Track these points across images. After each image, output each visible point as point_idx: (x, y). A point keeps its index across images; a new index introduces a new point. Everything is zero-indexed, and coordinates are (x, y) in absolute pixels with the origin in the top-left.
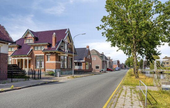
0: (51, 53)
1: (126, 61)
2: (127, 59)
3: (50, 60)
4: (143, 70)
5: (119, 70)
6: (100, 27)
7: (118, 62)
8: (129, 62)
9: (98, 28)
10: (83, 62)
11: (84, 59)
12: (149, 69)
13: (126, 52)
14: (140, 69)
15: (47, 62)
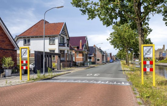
0: (79, 52)
1: (117, 53)
2: (119, 51)
3: (79, 56)
4: (133, 61)
5: (113, 62)
6: (109, 39)
7: (111, 54)
8: (120, 55)
9: (108, 40)
10: (92, 57)
11: (93, 54)
12: (138, 60)
13: (120, 49)
14: (130, 61)
15: (76, 57)
